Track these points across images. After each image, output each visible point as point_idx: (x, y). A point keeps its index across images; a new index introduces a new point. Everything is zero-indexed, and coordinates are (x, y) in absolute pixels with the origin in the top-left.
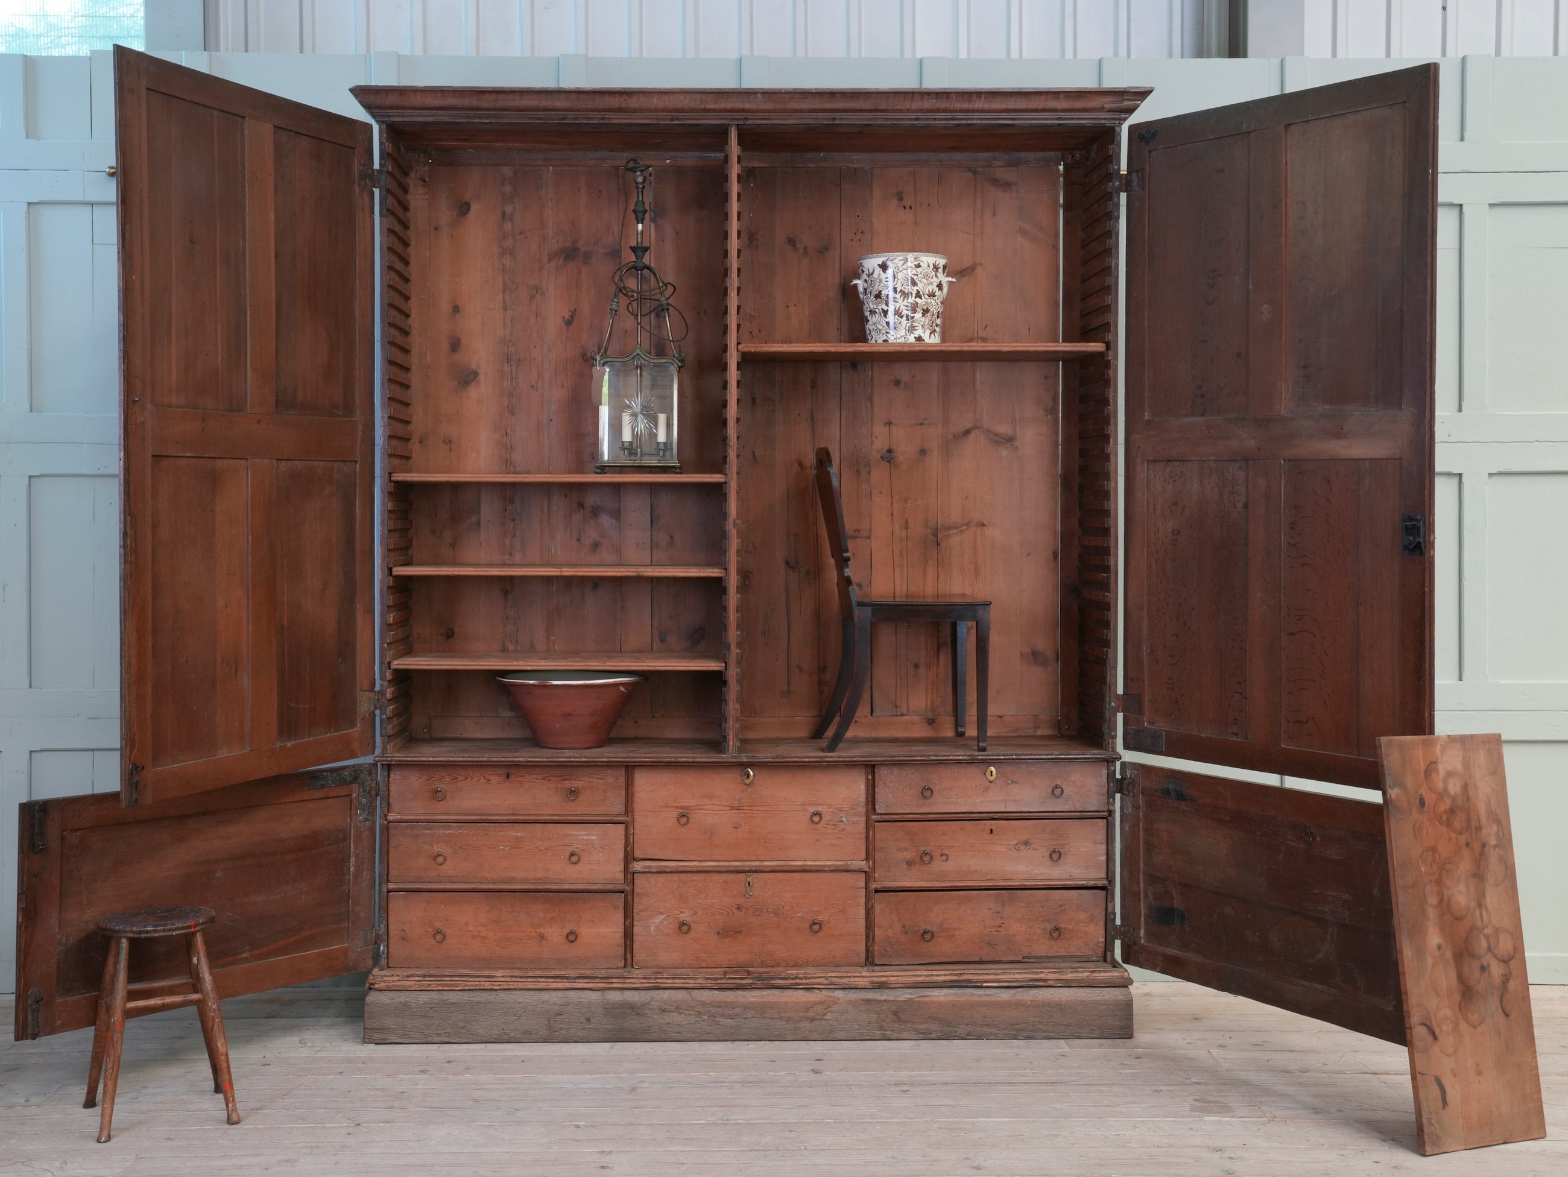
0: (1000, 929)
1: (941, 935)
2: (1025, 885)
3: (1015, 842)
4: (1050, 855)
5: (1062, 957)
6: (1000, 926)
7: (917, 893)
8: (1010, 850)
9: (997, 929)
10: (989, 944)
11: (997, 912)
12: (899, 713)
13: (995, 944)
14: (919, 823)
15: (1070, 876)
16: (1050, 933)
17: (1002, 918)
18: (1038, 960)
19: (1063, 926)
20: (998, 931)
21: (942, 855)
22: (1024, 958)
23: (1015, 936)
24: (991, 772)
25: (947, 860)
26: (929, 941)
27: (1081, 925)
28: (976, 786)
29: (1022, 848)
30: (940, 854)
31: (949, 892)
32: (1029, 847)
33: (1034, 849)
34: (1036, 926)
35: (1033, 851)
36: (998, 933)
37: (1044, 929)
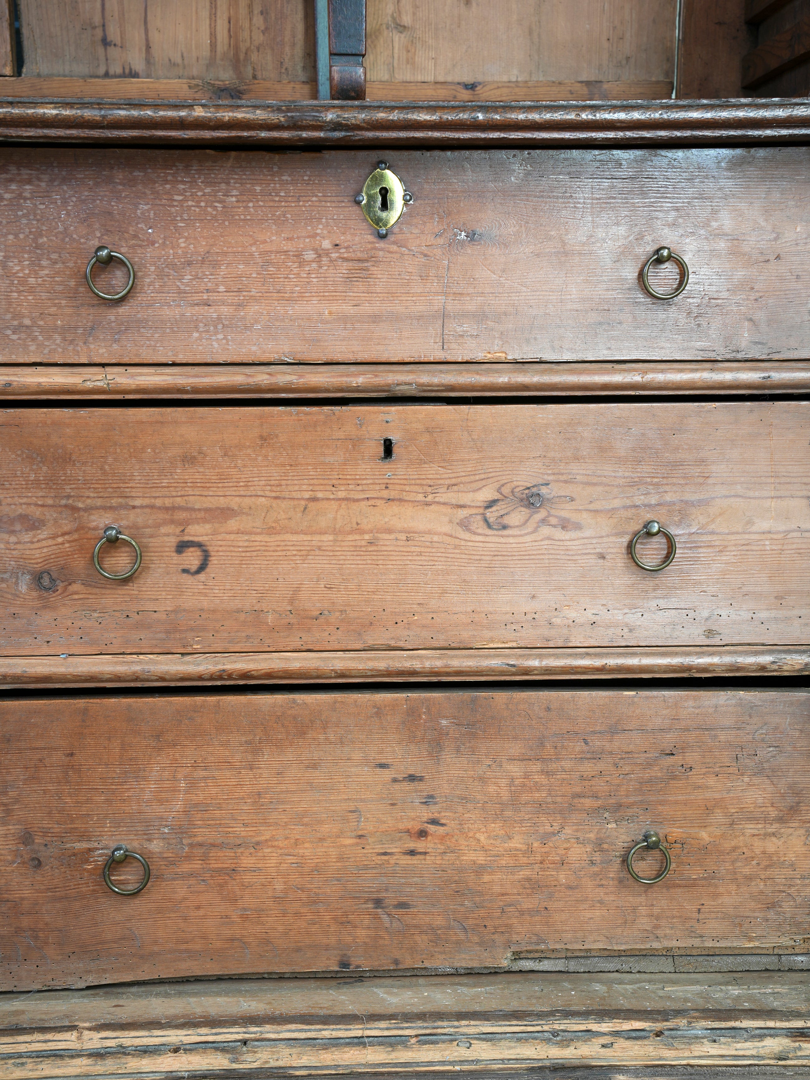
0: (420, 845)
1: (186, 867)
2: (527, 671)
3: (487, 494)
4: (630, 548)
5: (668, 953)
6: (422, 834)
7: (81, 703)
8: (464, 524)
9: (412, 845)
10: (378, 903)
11: (412, 778)
12: (116, 69)
13: (402, 905)
14: (83, 412)
15: (710, 633)
16: (625, 860)
17: (429, 800)
18: (573, 966)
19: (676, 832)
20: (412, 853)
21: (182, 547)
22: (517, 956)
23: (480, 870)
24: (385, 192)
25: (202, 568)
26: (135, 894)
27: (750, 828)
28: (320, 254)
29: (515, 518)
30: (173, 541)
31: (212, 699)
32: (542, 514)
33: (565, 525)
34: (568, 830)
35: (559, 534)
36: (415, 860)
37: (599, 845)
